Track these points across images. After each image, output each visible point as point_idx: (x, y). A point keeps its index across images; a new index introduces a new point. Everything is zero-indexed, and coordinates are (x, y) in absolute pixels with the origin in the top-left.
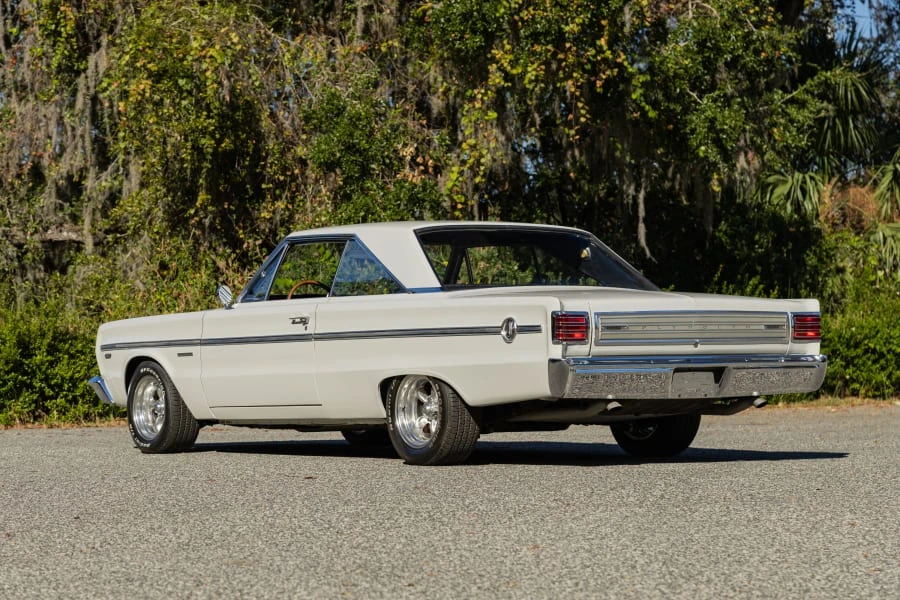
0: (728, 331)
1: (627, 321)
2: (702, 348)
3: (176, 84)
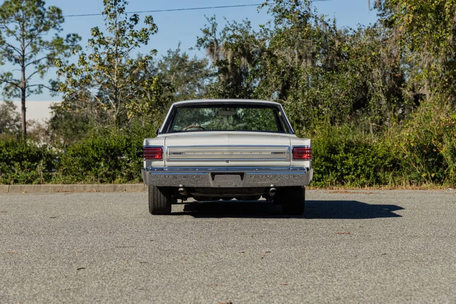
0: (248, 155)
1: (185, 150)
2: (231, 163)
3: (427, 16)
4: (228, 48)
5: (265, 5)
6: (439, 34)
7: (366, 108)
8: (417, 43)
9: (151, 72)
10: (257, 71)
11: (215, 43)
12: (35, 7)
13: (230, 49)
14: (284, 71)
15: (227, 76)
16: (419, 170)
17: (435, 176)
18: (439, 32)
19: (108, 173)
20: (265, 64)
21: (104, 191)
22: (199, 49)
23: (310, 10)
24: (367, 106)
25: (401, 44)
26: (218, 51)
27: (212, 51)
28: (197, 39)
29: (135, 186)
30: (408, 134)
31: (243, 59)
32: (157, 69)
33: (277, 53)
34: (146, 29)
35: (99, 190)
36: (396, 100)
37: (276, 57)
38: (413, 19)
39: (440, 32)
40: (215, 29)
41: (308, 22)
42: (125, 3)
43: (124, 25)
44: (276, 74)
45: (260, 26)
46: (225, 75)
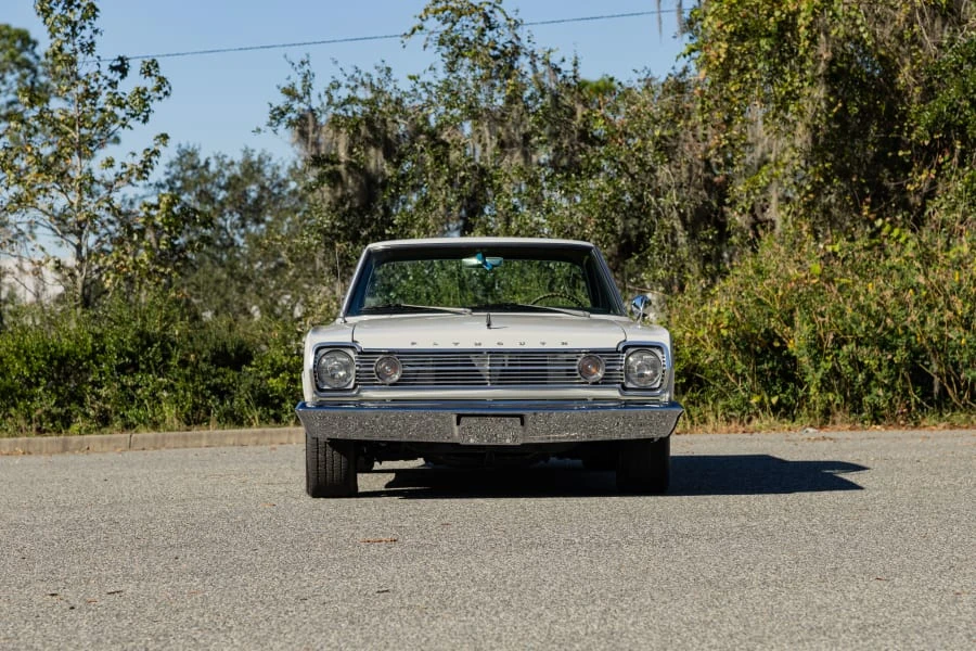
3: (758, 45)
4: (338, 127)
5: (418, 31)
6: (786, 85)
7: (643, 254)
8: (739, 107)
9: (274, 187)
10: (403, 177)
11: (310, 117)
12: (16, 53)
13: (343, 130)
14: (464, 177)
15: (339, 189)
16: (744, 390)
17: (779, 401)
18: (786, 81)
19: (55, 411)
20: (420, 162)
21: (40, 452)
22: (275, 131)
23: (518, 39)
24: (644, 250)
25: (703, 109)
26: (316, 135)
27: (303, 134)
28: (268, 109)
29: (109, 440)
30: (715, 310)
31: (372, 151)
32: (286, 181)
33: (449, 135)
34: (145, 89)
35: (31, 449)
36: (712, 233)
37: (446, 145)
38: (728, 51)
39: (789, 80)
40: (310, 86)
41: (516, 66)
42: (96, 31)
43: (97, 80)
44: (446, 182)
45: (411, 78)
46: (334, 187)
